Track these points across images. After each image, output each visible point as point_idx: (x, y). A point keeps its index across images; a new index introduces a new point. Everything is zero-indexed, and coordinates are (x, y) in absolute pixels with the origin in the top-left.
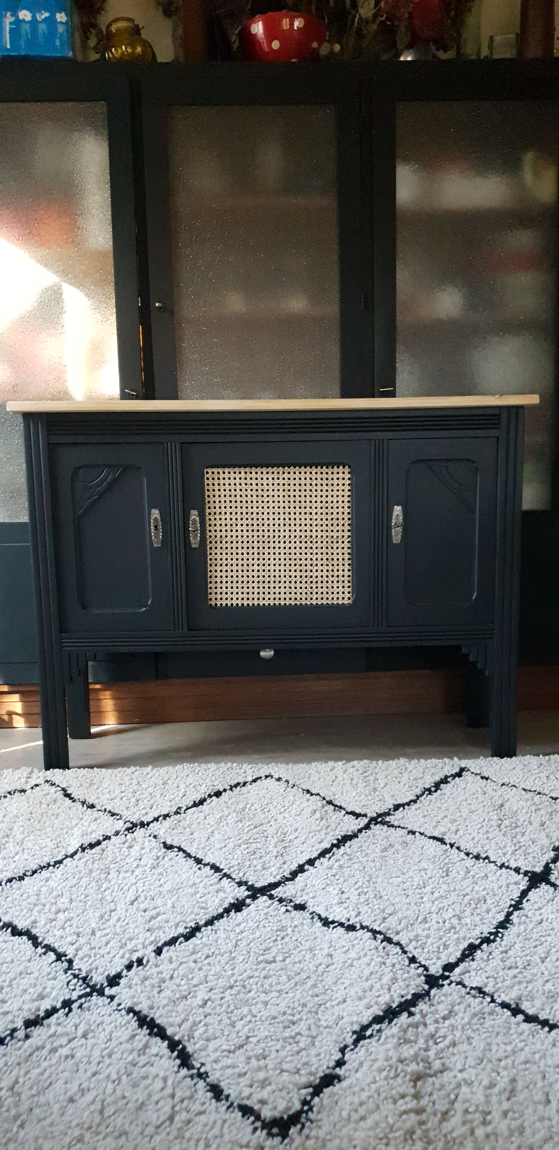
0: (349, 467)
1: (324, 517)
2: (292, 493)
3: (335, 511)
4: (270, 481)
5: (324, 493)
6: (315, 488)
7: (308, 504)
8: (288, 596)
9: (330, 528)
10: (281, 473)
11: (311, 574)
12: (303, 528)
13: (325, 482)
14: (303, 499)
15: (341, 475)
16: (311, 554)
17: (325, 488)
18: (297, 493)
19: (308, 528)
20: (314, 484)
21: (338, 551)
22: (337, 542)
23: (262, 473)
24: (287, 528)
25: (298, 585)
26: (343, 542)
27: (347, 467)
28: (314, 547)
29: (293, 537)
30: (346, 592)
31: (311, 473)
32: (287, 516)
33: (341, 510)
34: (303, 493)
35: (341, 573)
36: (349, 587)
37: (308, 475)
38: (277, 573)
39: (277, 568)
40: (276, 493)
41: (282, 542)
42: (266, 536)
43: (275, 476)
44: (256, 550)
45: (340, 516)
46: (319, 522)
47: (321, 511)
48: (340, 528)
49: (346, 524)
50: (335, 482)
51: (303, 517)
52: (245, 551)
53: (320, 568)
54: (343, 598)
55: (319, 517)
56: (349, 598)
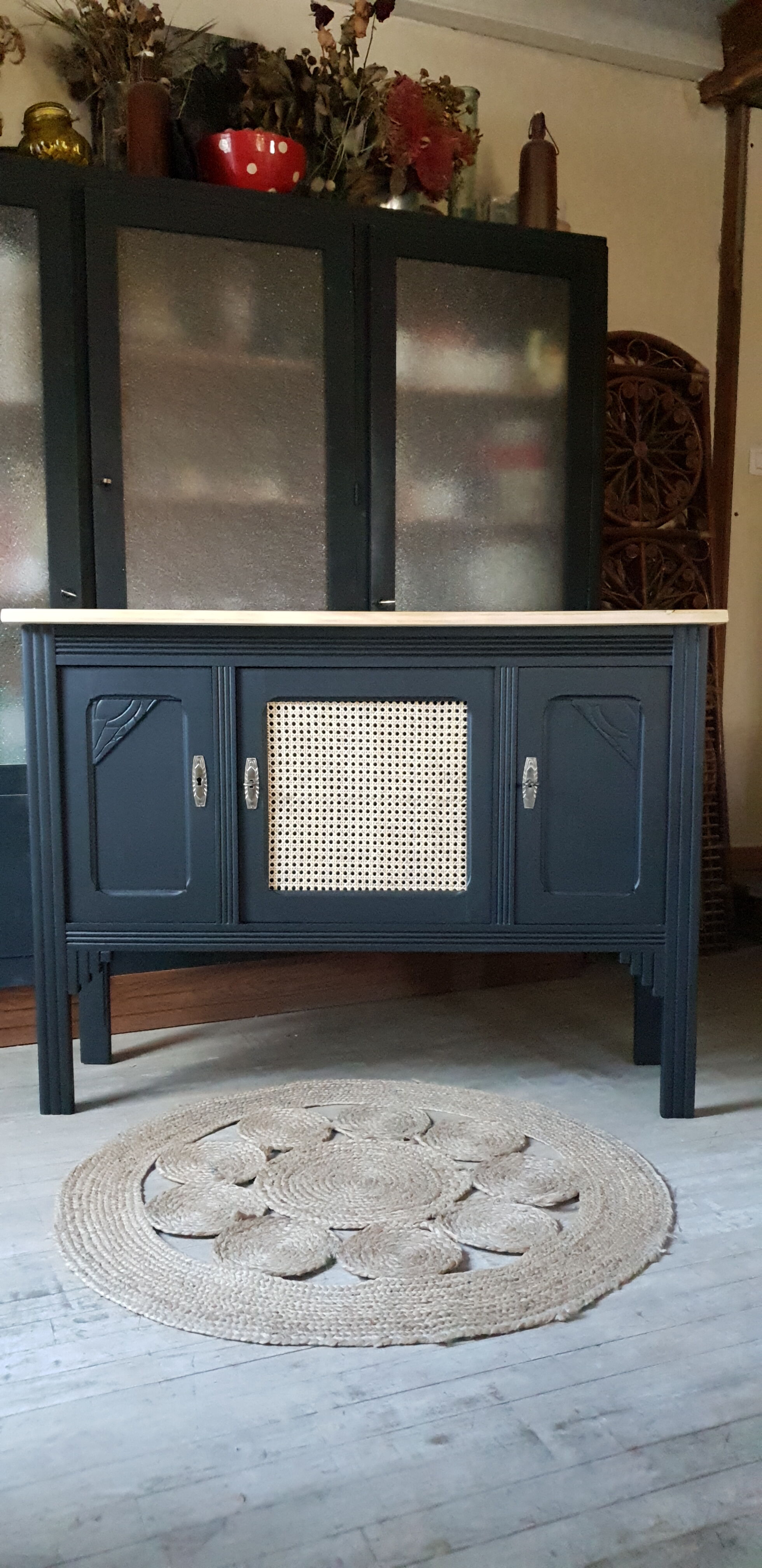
0: (465, 703)
1: (430, 770)
2: (386, 737)
3: (445, 762)
4: (357, 721)
5: (431, 738)
6: (418, 730)
7: (408, 753)
8: (378, 878)
9: (437, 786)
10: (372, 709)
11: (411, 848)
12: (401, 785)
13: (431, 723)
14: (401, 745)
15: (453, 715)
16: (412, 820)
17: (431, 731)
18: (394, 737)
19: (408, 785)
20: (416, 725)
21: (448, 817)
22: (448, 805)
23: (346, 709)
24: (379, 784)
25: (393, 863)
26: (455, 805)
27: (462, 703)
28: (415, 812)
29: (386, 796)
30: (459, 875)
31: (412, 710)
32: (379, 768)
33: (452, 761)
34: (401, 738)
35: (452, 848)
36: (463, 867)
37: (409, 714)
38: (364, 846)
39: (364, 838)
40: (365, 737)
41: (371, 804)
42: (350, 796)
43: (364, 713)
44: (335, 814)
45: (452, 770)
46: (423, 777)
47: (426, 762)
48: (452, 786)
49: (460, 781)
50: (446, 723)
51: (401, 769)
52: (320, 814)
53: (423, 840)
54: (455, 883)
55: (423, 770)
56: (463, 883)
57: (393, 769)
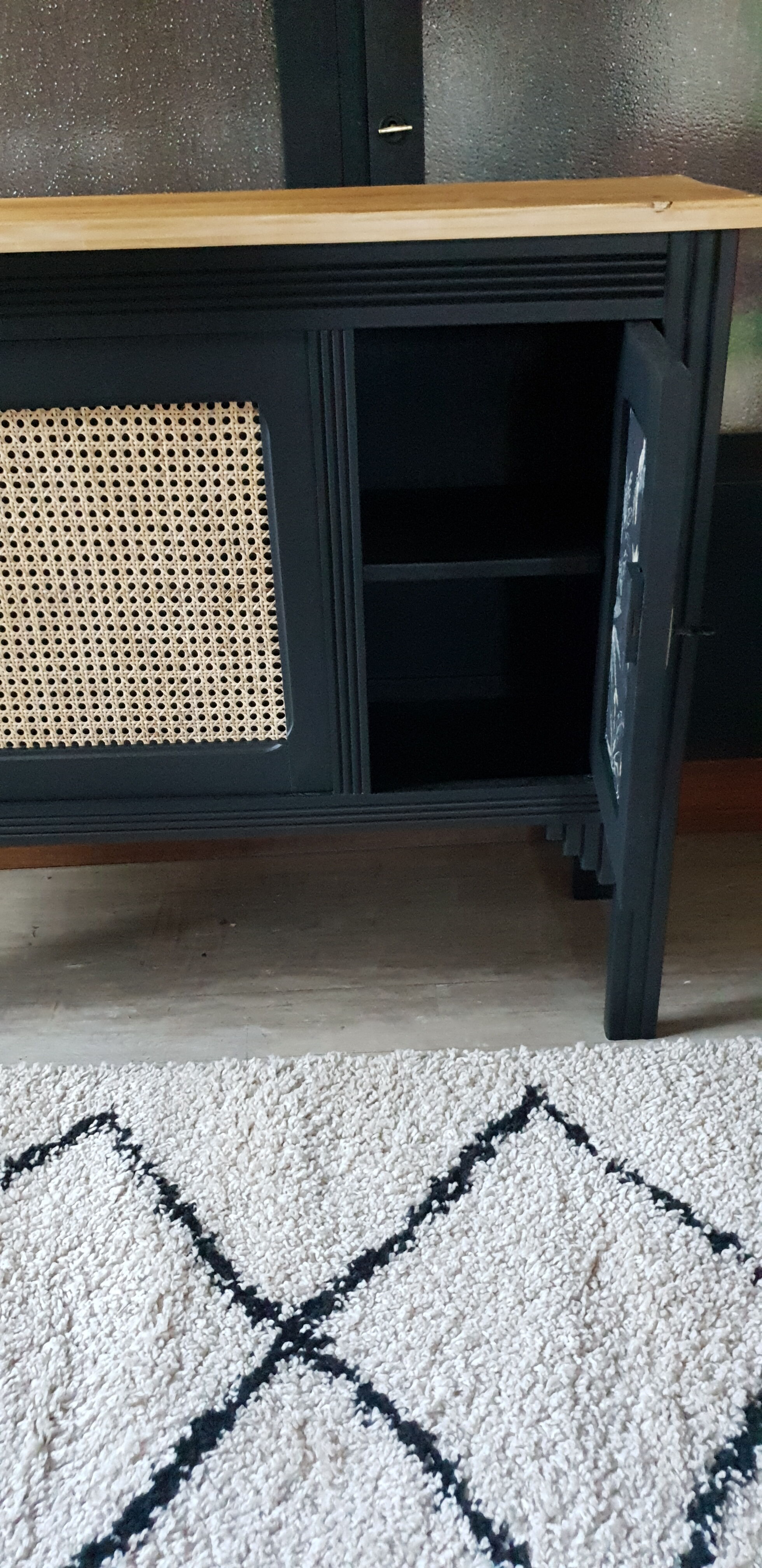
0: (255, 405)
1: (201, 536)
2: (108, 476)
3: (228, 521)
4: (47, 446)
5: (195, 475)
6: (168, 461)
7: (155, 505)
9: (219, 565)
10: (72, 422)
11: (183, 674)
12: (150, 564)
13: (193, 445)
14: (139, 491)
15: (234, 428)
16: (178, 627)
17: (195, 461)
18: (123, 476)
19: (161, 564)
20: (164, 451)
21: (244, 621)
22: (242, 600)
23: (20, 424)
24: (108, 565)
26: (256, 599)
27: (249, 404)
28: (183, 612)
29: (124, 586)
30: (273, 715)
31: (153, 421)
32: (103, 536)
33: (242, 518)
34: (138, 477)
35: (256, 672)
36: (279, 703)
37: (147, 429)
40: (66, 476)
41: (99, 600)
43: (58, 430)
45: (243, 534)
46: (189, 550)
47: (192, 521)
48: (245, 564)
49: (260, 555)
50: (222, 445)
51: (145, 536)
54: (268, 728)
55: (186, 535)
56: (281, 728)
57: (131, 536)
